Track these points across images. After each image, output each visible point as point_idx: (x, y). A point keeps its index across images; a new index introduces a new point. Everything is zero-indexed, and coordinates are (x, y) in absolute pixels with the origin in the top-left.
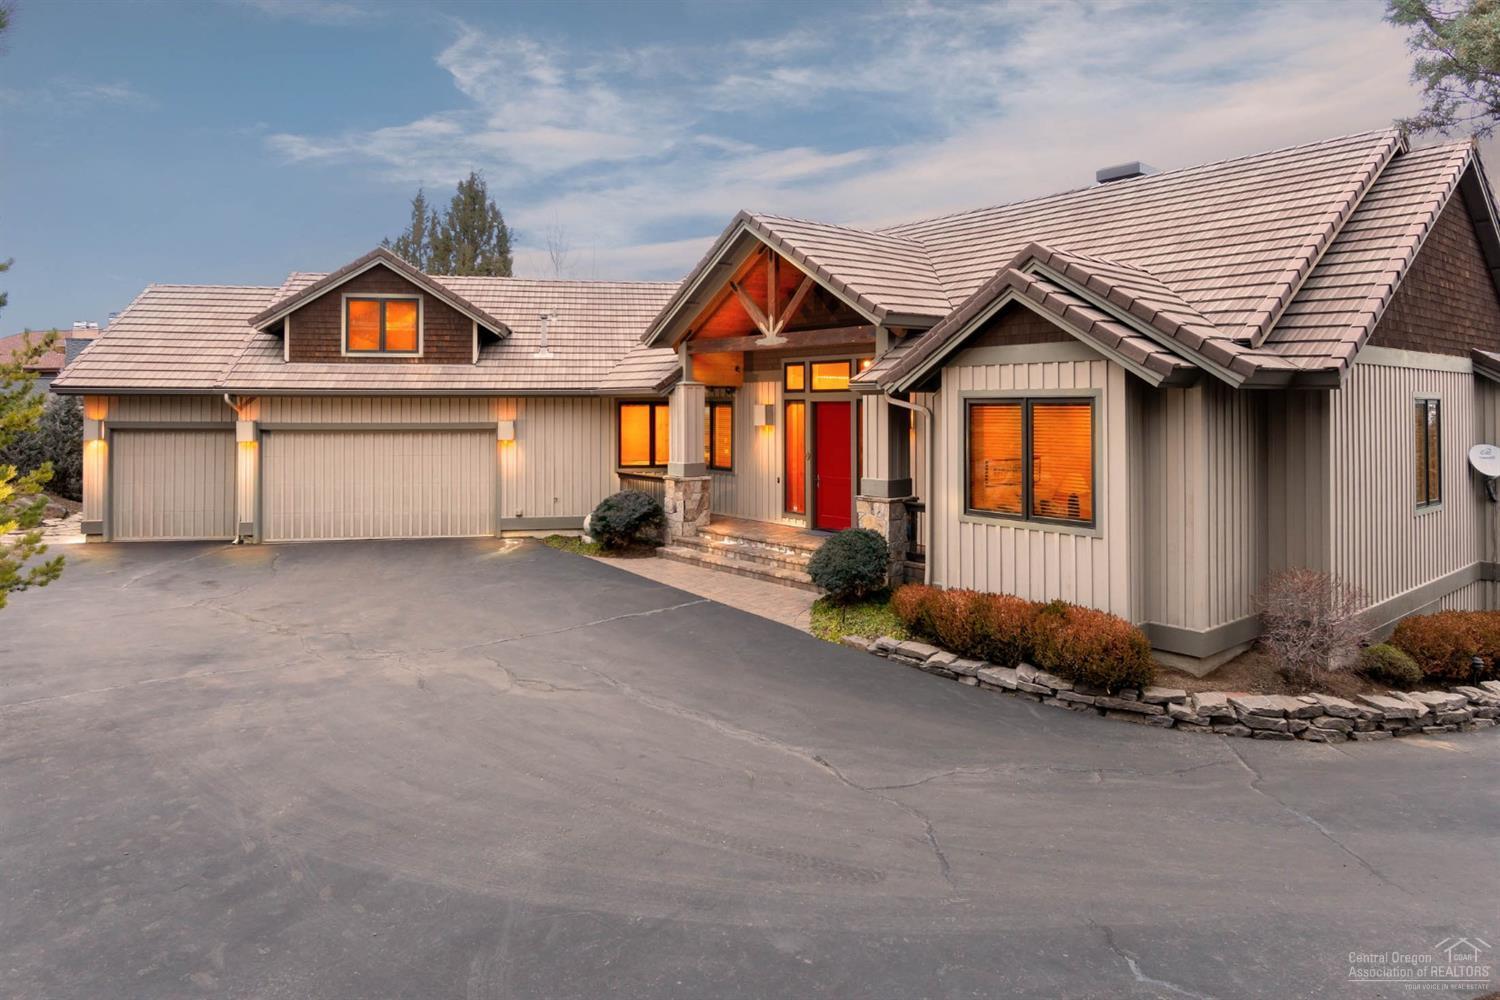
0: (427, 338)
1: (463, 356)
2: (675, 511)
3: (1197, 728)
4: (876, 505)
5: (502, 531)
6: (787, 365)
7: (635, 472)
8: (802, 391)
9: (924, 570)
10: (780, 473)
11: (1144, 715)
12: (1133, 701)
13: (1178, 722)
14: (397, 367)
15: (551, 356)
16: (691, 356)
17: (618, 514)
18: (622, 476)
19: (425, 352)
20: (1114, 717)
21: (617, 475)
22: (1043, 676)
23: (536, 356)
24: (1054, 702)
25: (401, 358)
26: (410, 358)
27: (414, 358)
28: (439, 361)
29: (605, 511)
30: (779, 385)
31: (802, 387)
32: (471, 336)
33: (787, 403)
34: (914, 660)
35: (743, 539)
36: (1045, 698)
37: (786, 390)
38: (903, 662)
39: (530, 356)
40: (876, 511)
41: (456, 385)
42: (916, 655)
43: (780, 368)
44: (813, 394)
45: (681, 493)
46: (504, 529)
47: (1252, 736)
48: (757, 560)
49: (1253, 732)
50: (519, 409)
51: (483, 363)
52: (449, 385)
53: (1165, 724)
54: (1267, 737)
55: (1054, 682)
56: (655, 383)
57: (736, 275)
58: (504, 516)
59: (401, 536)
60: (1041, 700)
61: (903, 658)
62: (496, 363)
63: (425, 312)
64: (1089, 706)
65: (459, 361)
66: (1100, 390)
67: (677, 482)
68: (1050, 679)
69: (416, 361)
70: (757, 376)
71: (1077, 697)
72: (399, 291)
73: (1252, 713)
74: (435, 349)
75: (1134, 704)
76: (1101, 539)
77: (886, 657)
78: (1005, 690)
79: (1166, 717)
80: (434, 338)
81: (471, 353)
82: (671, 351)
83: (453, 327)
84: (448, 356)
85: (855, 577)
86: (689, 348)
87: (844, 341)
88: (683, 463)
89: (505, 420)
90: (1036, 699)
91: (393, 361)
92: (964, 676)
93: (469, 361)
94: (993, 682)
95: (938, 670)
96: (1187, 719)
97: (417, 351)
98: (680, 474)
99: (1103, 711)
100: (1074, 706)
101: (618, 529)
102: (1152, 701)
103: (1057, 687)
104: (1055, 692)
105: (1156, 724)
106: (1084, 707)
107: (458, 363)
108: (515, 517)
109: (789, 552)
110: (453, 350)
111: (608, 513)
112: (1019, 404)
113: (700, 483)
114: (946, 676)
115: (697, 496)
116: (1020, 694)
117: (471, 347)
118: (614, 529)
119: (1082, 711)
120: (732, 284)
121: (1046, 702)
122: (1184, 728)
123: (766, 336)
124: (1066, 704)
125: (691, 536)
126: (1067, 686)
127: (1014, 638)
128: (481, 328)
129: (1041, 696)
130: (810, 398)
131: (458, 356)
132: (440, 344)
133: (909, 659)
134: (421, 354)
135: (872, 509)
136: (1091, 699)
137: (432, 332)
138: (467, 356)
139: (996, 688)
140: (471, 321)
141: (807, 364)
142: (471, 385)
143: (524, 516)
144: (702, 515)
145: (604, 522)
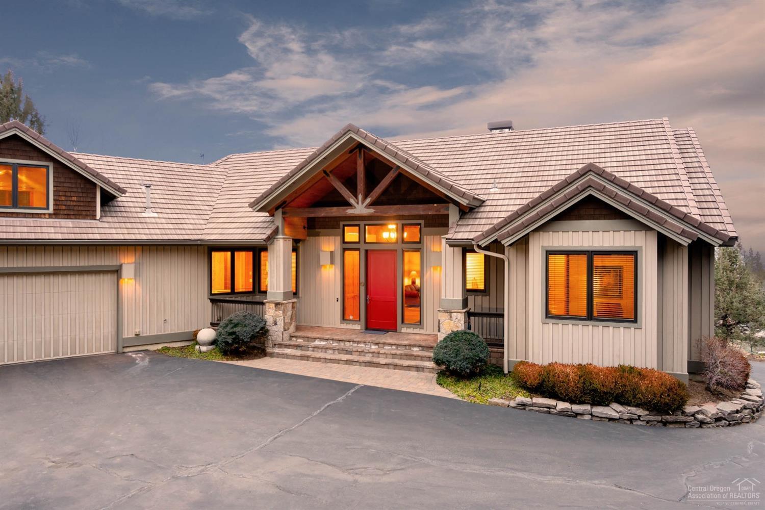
0: (57, 198)
1: (88, 213)
2: (276, 324)
3: (710, 425)
4: (453, 314)
5: (124, 347)
6: (344, 226)
7: (221, 297)
8: (359, 243)
9: (503, 353)
10: (339, 295)
11: (685, 423)
12: (680, 416)
13: (702, 424)
14: (30, 221)
15: (156, 215)
16: (284, 218)
17: (244, 329)
18: (213, 301)
19: (54, 210)
20: (671, 426)
21: (209, 301)
22: (633, 409)
23: (144, 215)
24: (639, 423)
25: (32, 214)
26: (41, 214)
27: (44, 214)
28: (68, 216)
29: (232, 328)
30: (339, 239)
31: (357, 240)
32: (95, 198)
33: (344, 250)
34: (545, 409)
35: (333, 340)
36: (633, 421)
37: (344, 242)
38: (537, 411)
39: (140, 215)
40: (454, 318)
41: (91, 237)
42: (548, 406)
43: (339, 228)
44: (367, 245)
45: (281, 312)
46: (124, 346)
47: (729, 425)
48: (354, 353)
49: (729, 423)
50: (137, 254)
51: (105, 219)
52: (85, 237)
53: (696, 426)
54: (734, 425)
55: (640, 412)
56: (264, 237)
57: (328, 167)
58: (125, 336)
59: (34, 359)
60: (631, 423)
61: (537, 409)
62: (115, 219)
63: (54, 177)
64: (658, 422)
65: (85, 217)
66: (641, 247)
67: (277, 304)
68: (637, 410)
69: (47, 216)
70: (320, 232)
71: (652, 418)
72: (30, 158)
73: (729, 414)
74: (64, 207)
75: (682, 418)
76: (641, 329)
77: (525, 409)
78: (611, 419)
79: (696, 422)
80: (63, 198)
81: (95, 211)
82: (267, 214)
83: (79, 190)
84: (76, 213)
85: (477, 361)
86: (283, 213)
87: (422, 213)
88: (282, 291)
89: (128, 262)
90: (629, 422)
91: (25, 215)
92: (582, 414)
93: (93, 217)
94: (603, 416)
95: (563, 413)
96: (706, 422)
97: (48, 208)
98: (280, 299)
99: (665, 424)
100: (650, 423)
101: (245, 340)
102: (689, 415)
103: (641, 414)
104: (639, 416)
105: (692, 427)
106: (656, 423)
107: (84, 219)
108: (134, 336)
109: (373, 347)
110: (80, 208)
111: (235, 329)
112: (585, 255)
113: (291, 305)
114: (569, 416)
115: (289, 313)
116: (620, 421)
117: (95, 207)
118: (243, 340)
119: (655, 425)
120: (325, 172)
121: (634, 423)
122: (704, 426)
123: (355, 208)
124: (645, 422)
125: (287, 341)
126: (647, 413)
127: (611, 389)
128: (102, 190)
129: (631, 420)
130: (363, 247)
131: (84, 213)
132: (68, 203)
133: (542, 409)
134: (51, 210)
135: (451, 317)
136: (659, 418)
137: (61, 193)
138: (91, 213)
139: (604, 419)
140: (95, 185)
141: (362, 226)
142: (104, 237)
143: (141, 335)
144: (292, 326)
145: (234, 336)
